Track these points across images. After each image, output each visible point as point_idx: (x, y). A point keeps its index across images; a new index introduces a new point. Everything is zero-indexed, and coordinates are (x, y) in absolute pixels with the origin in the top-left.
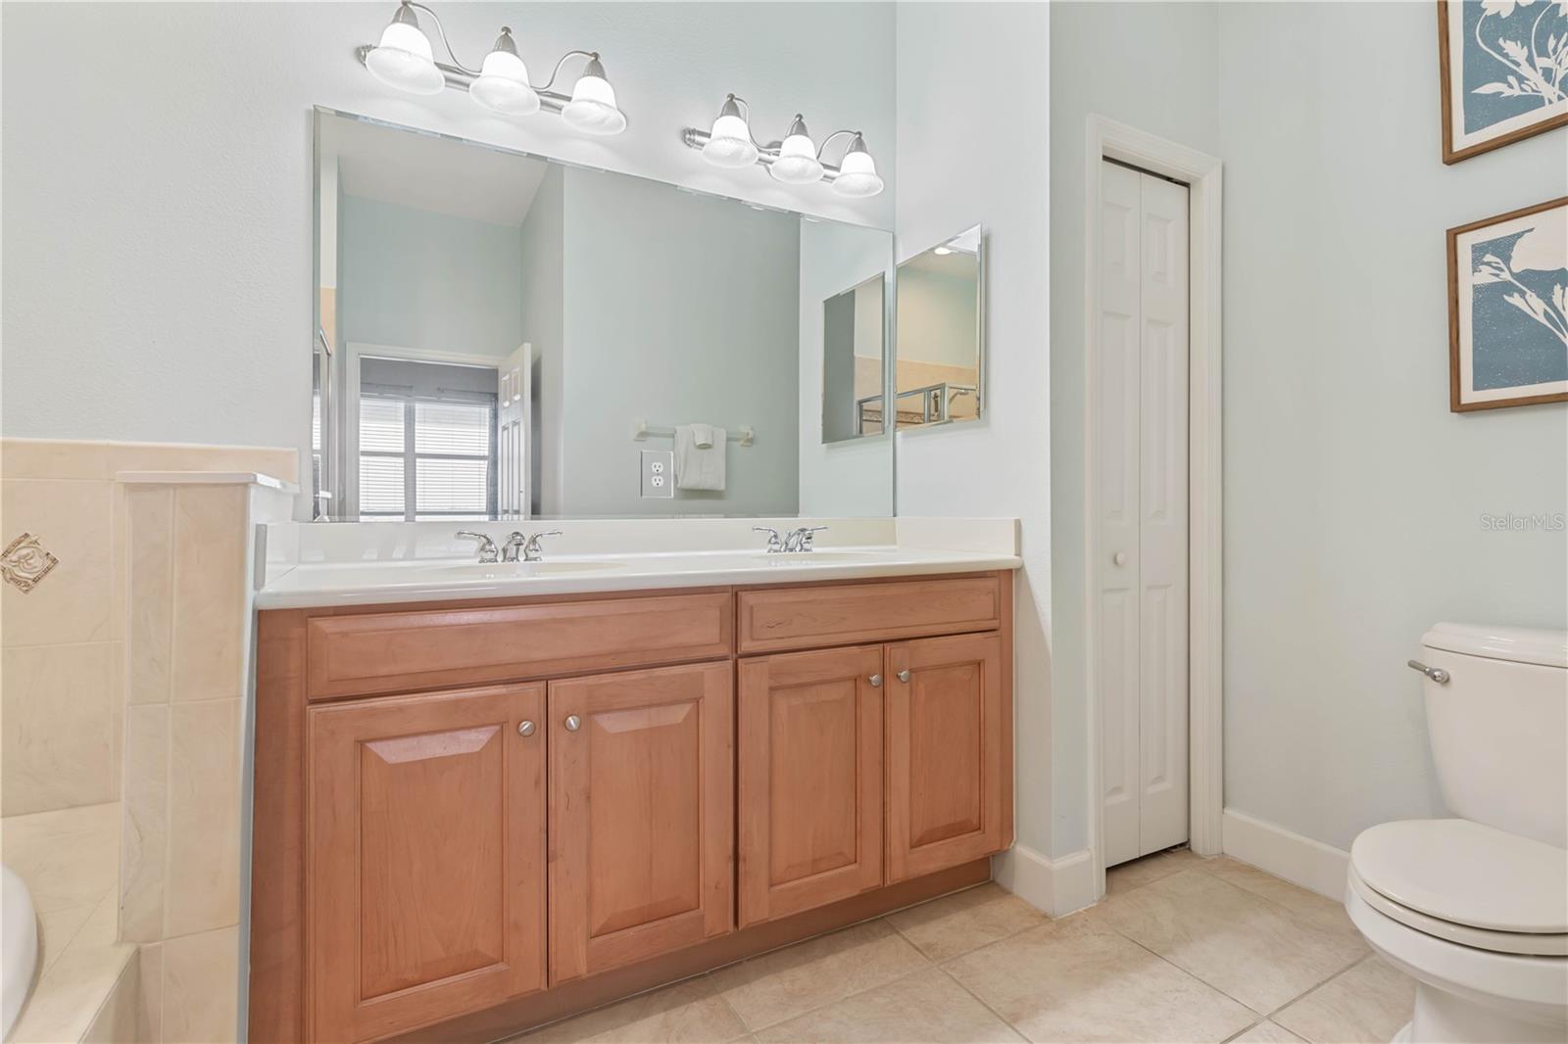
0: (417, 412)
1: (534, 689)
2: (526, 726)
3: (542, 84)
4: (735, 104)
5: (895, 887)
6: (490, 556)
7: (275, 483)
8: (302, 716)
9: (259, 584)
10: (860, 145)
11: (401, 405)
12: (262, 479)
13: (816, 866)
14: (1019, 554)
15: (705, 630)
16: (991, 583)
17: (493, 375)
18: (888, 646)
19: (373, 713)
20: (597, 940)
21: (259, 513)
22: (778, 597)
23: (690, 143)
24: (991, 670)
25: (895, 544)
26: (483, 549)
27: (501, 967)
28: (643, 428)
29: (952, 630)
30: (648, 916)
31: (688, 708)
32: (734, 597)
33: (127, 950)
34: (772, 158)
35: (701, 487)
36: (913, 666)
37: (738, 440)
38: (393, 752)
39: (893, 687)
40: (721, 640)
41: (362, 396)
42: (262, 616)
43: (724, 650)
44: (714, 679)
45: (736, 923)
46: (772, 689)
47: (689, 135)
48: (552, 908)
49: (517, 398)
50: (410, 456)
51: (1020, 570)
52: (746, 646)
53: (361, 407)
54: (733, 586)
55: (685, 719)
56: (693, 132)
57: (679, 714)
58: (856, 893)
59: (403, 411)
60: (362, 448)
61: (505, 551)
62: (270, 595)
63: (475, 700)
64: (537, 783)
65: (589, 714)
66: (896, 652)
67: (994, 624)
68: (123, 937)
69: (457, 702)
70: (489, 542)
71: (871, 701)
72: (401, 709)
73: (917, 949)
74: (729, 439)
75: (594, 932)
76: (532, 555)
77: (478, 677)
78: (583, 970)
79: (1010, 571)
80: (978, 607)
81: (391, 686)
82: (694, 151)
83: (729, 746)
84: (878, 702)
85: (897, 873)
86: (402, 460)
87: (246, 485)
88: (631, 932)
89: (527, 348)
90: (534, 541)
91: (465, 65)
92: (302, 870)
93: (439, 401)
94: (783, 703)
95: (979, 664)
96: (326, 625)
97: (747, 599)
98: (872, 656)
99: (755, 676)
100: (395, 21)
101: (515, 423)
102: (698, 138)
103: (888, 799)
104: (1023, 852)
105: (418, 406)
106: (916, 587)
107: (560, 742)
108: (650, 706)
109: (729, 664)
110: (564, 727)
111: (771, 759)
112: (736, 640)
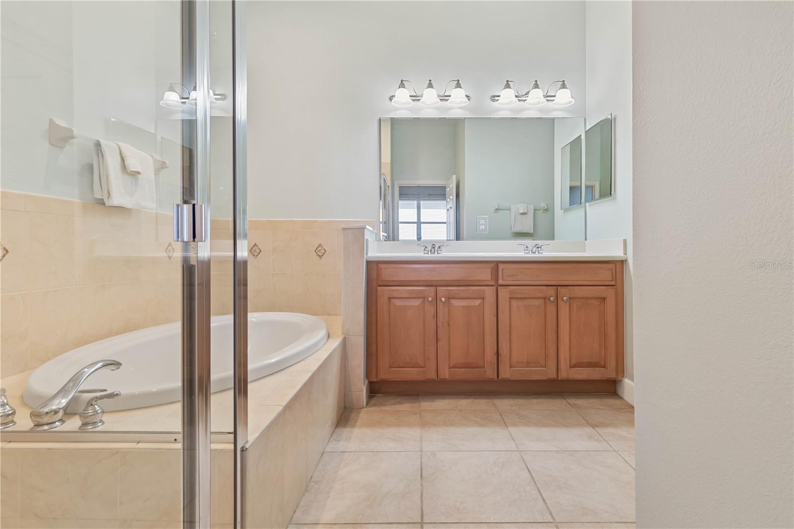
0: (421, 205)
1: (433, 289)
2: (430, 299)
3: (442, 94)
4: (509, 84)
5: (561, 381)
6: (426, 252)
7: (371, 229)
8: (376, 289)
9: (367, 254)
10: (564, 86)
11: (416, 202)
12: (368, 227)
13: (528, 364)
14: (625, 254)
15: (485, 275)
16: (610, 266)
17: (444, 188)
18: (559, 288)
19: (393, 291)
20: (452, 369)
21: (367, 236)
22: (512, 266)
23: (494, 101)
24: (611, 303)
25: (585, 252)
26: (424, 250)
27: (425, 369)
28: (497, 207)
29: (589, 283)
30: (467, 366)
31: (480, 301)
32: (495, 265)
33: (343, 336)
34: (527, 98)
35: (522, 232)
36: (570, 296)
37: (540, 210)
38: (398, 303)
39: (561, 303)
40: (492, 279)
41: (400, 199)
42: (368, 262)
43: (493, 283)
44: (489, 292)
45: (498, 377)
46: (510, 298)
47: (494, 98)
48: (438, 357)
49: (451, 197)
50: (419, 223)
51: (626, 260)
52: (500, 282)
53: (399, 204)
54: (496, 261)
55: (479, 304)
56: (494, 96)
57: (477, 302)
58: (546, 379)
59: (416, 205)
60: (400, 221)
61: (431, 250)
62: (369, 257)
63: (417, 290)
64: (434, 317)
65: (449, 298)
66: (562, 290)
67: (613, 283)
68: (343, 334)
69: (412, 290)
70: (426, 248)
71: (552, 308)
72: (399, 290)
73: (570, 404)
74: (535, 210)
75: (451, 367)
76: (439, 252)
77: (418, 284)
78: (447, 377)
79: (623, 261)
80: (605, 275)
81: (396, 284)
82: (496, 103)
83: (494, 316)
84: (554, 309)
85: (563, 375)
86: (416, 225)
87: (364, 228)
88: (462, 369)
89: (454, 176)
90: (439, 247)
91: (419, 94)
92: (377, 330)
93: (429, 200)
94: (514, 303)
95: (604, 299)
96: (381, 266)
97: (501, 266)
98: (552, 290)
99: (504, 293)
100: (399, 88)
101: (451, 208)
102: (496, 98)
103: (559, 346)
104: (627, 381)
105: (422, 202)
106: (574, 265)
107: (440, 306)
108: (468, 298)
109: (494, 288)
110: (441, 301)
111: (510, 323)
112: (497, 280)
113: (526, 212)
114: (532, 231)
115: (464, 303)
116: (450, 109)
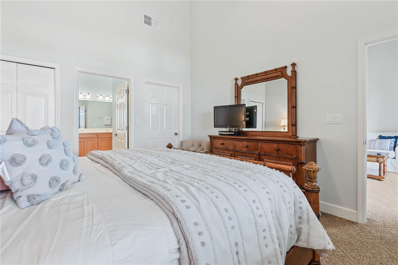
1: (83, 139)
2: (83, 141)
3: (84, 95)
4: (101, 95)
15: (95, 136)
22: (101, 134)
32: (98, 134)
35: (107, 124)
44: (96, 139)
47: (97, 97)
52: (99, 137)
57: (94, 141)
82: (98, 98)
83: (97, 144)
94: (102, 141)
97: (99, 134)
99: (99, 139)
110: (85, 142)
111: (101, 145)
112: (98, 137)
113: (108, 119)
114: (110, 124)
115: (90, 142)
116: (86, 98)
